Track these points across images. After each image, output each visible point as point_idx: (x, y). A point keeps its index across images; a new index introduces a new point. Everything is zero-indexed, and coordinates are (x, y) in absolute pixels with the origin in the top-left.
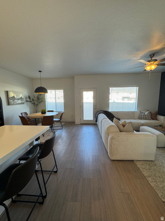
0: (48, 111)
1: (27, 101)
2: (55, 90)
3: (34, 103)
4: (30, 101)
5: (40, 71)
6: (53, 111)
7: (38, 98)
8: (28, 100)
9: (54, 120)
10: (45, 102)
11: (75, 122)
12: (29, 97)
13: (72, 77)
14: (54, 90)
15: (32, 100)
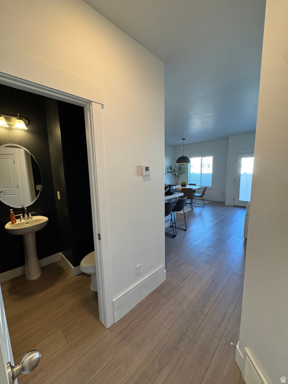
0: (190, 184)
1: (168, 172)
2: (202, 157)
3: (175, 175)
4: (171, 172)
5: (183, 139)
6: (195, 185)
7: (180, 169)
8: (170, 170)
9: (196, 195)
10: (187, 173)
11: (224, 203)
12: (171, 168)
13: (226, 139)
14: (200, 158)
15: (173, 171)
